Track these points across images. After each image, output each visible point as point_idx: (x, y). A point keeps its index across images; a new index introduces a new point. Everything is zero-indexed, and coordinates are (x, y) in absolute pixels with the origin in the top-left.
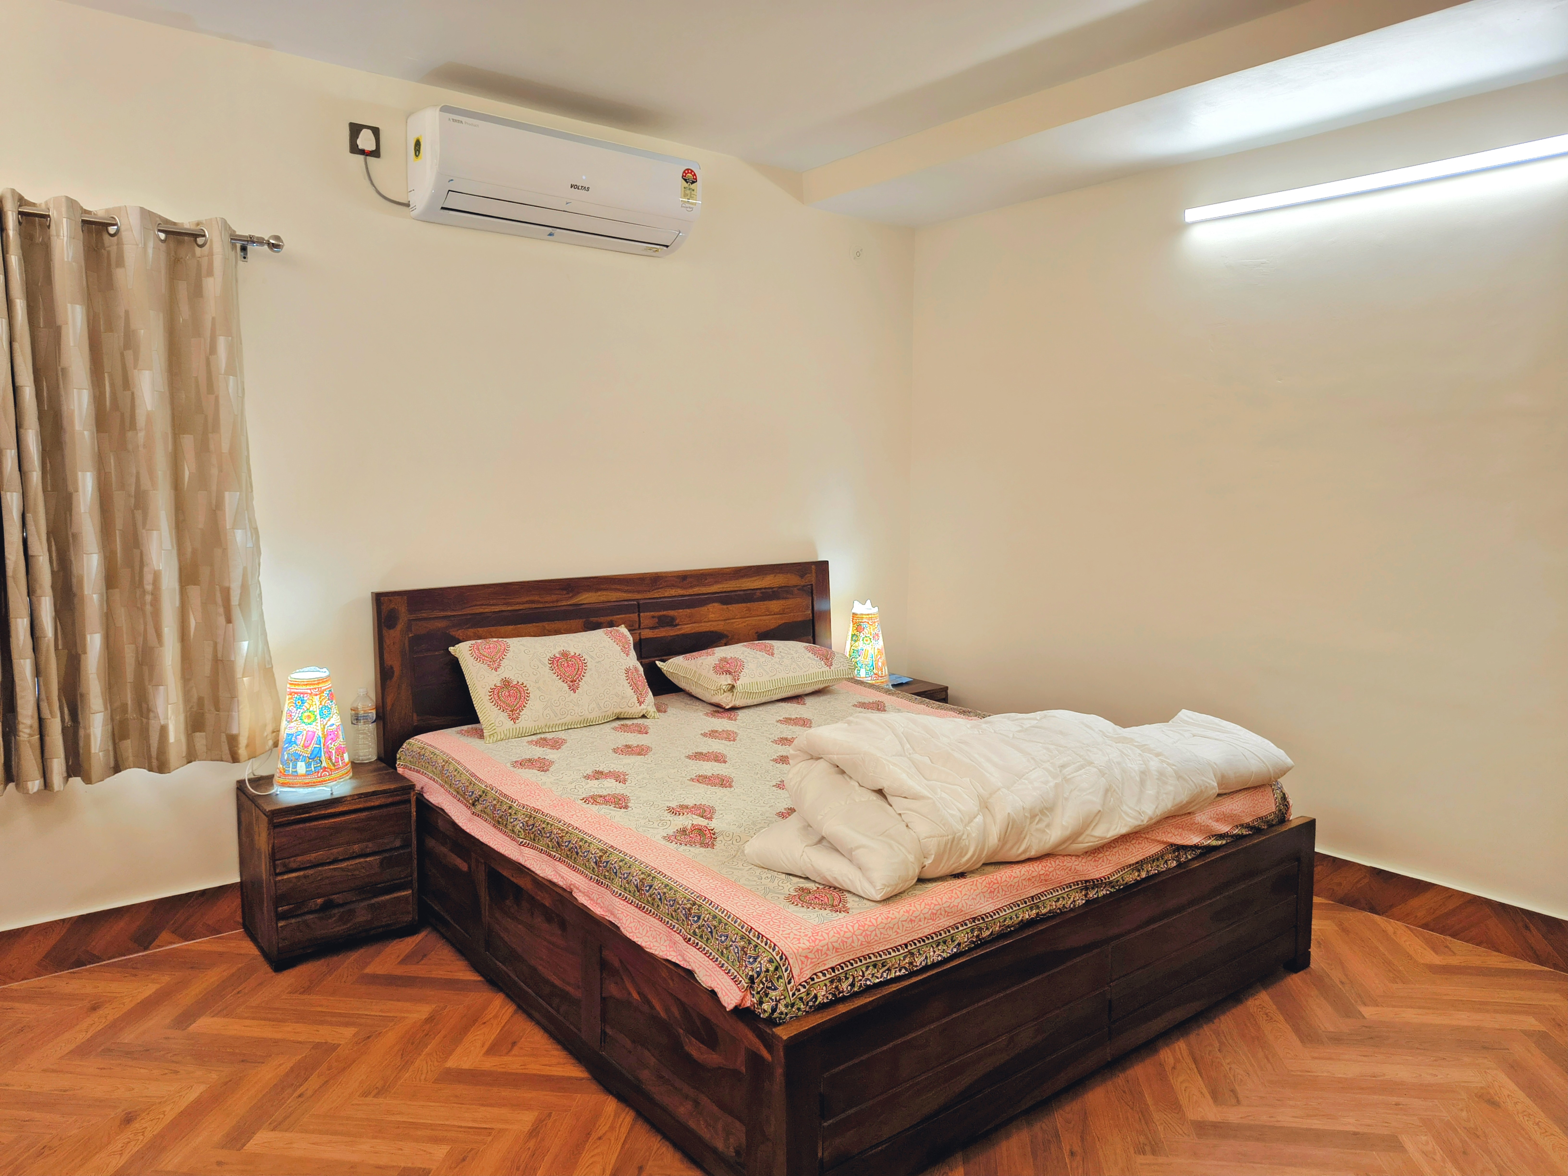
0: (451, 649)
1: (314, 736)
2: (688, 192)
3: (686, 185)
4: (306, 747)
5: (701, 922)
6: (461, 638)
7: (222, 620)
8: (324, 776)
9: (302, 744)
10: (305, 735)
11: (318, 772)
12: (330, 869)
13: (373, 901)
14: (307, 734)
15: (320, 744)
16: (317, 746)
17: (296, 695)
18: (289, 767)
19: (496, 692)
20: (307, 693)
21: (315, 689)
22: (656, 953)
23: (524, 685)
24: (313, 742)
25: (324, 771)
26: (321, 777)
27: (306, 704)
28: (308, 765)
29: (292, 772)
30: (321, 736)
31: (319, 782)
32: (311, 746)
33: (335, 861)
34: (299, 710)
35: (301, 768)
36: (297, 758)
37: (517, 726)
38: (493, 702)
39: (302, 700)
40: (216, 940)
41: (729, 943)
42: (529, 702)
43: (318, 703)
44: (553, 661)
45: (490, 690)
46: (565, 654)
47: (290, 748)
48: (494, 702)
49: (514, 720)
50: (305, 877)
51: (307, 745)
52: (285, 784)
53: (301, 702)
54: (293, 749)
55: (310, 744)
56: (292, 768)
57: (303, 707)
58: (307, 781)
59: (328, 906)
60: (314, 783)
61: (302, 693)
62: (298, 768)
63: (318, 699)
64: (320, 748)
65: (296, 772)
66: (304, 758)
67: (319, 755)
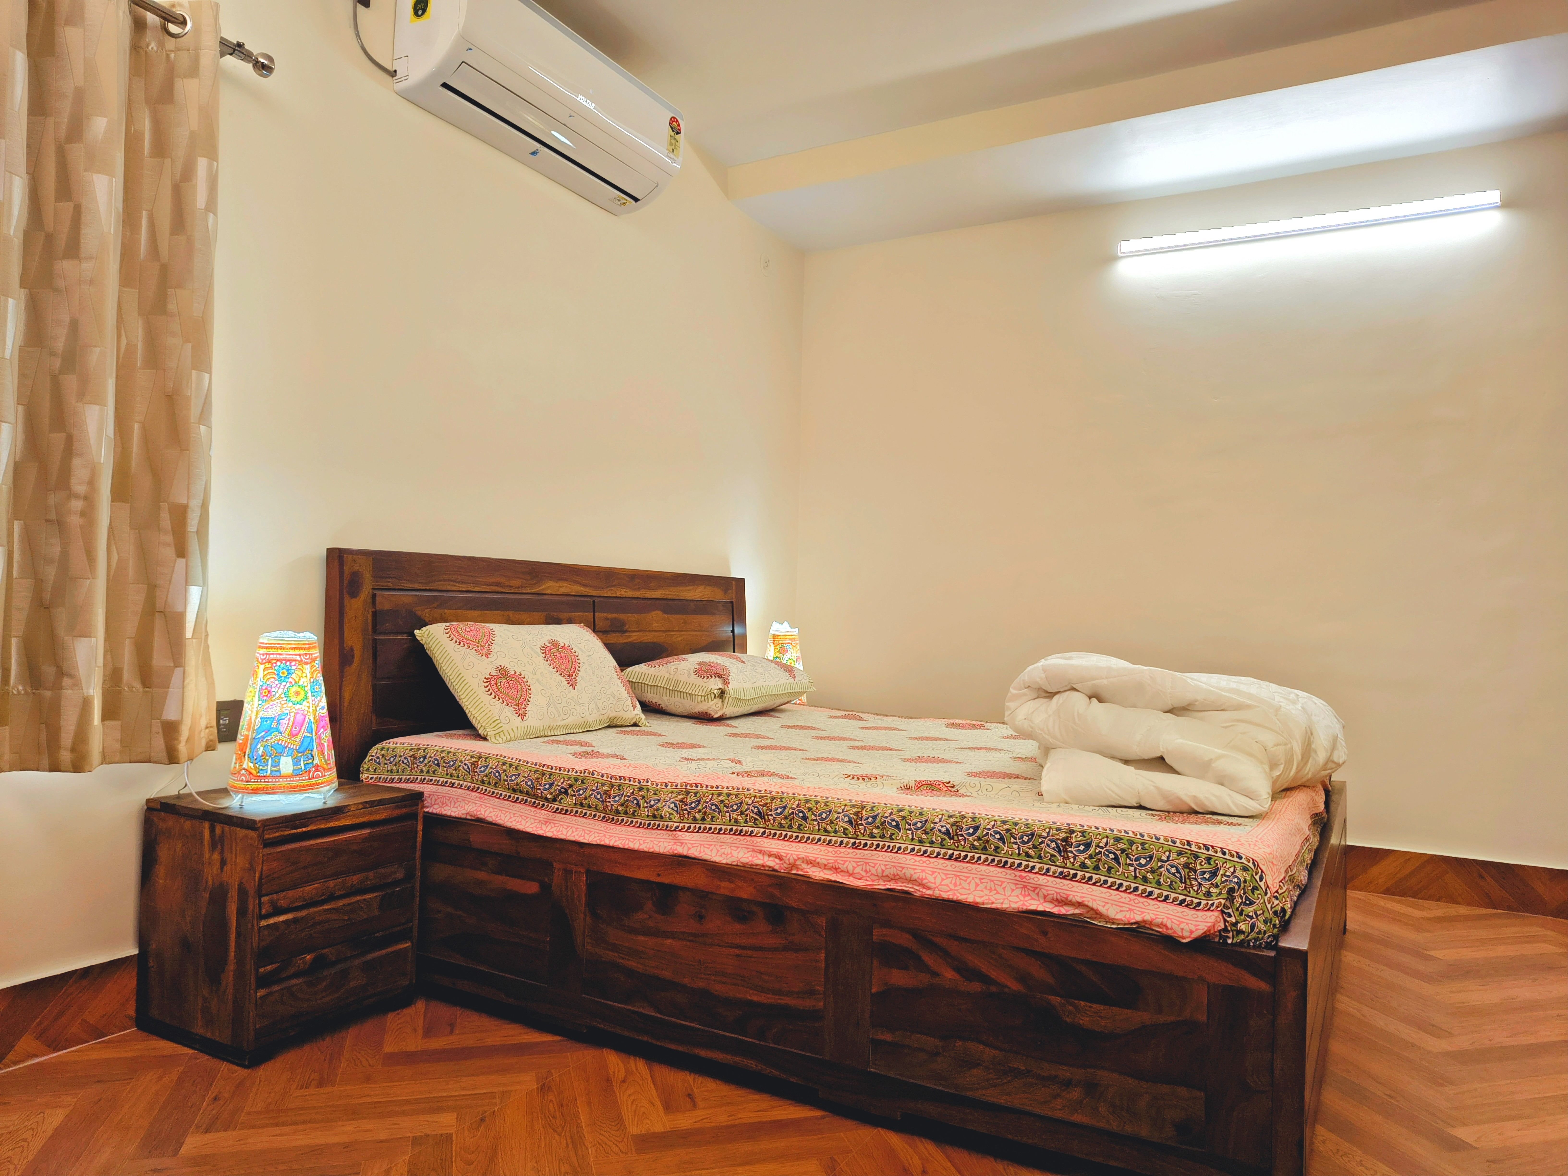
0: (417, 632)
1: (304, 720)
2: (673, 141)
3: (672, 134)
4: (293, 735)
5: (1092, 850)
6: (427, 620)
7: (169, 552)
8: (316, 778)
9: (287, 732)
10: (292, 719)
11: (309, 772)
12: (325, 910)
13: (370, 956)
14: (295, 718)
15: (311, 733)
16: (308, 735)
17: (279, 663)
18: (267, 765)
19: (493, 683)
20: (296, 661)
21: (306, 655)
22: (1005, 906)
23: (522, 676)
24: (302, 730)
25: (317, 770)
26: (313, 778)
27: (293, 676)
28: (296, 762)
29: (272, 771)
30: (313, 721)
31: (310, 785)
32: (301, 734)
33: (332, 898)
34: (284, 684)
35: (286, 765)
36: (280, 751)
37: (525, 723)
38: (491, 694)
39: (288, 670)
40: (99, 1046)
41: (1154, 864)
42: (532, 696)
43: (309, 676)
44: (545, 650)
45: (485, 681)
46: (555, 644)
47: (269, 738)
48: (493, 694)
49: (522, 716)
50: (295, 921)
51: (294, 733)
52: (257, 789)
53: (286, 673)
54: (274, 738)
55: (299, 731)
56: (272, 766)
57: (290, 680)
58: (294, 784)
59: (320, 963)
60: (304, 786)
61: (289, 661)
62: (281, 766)
63: (309, 670)
64: (312, 738)
65: (279, 771)
66: (290, 752)
67: (310, 747)
